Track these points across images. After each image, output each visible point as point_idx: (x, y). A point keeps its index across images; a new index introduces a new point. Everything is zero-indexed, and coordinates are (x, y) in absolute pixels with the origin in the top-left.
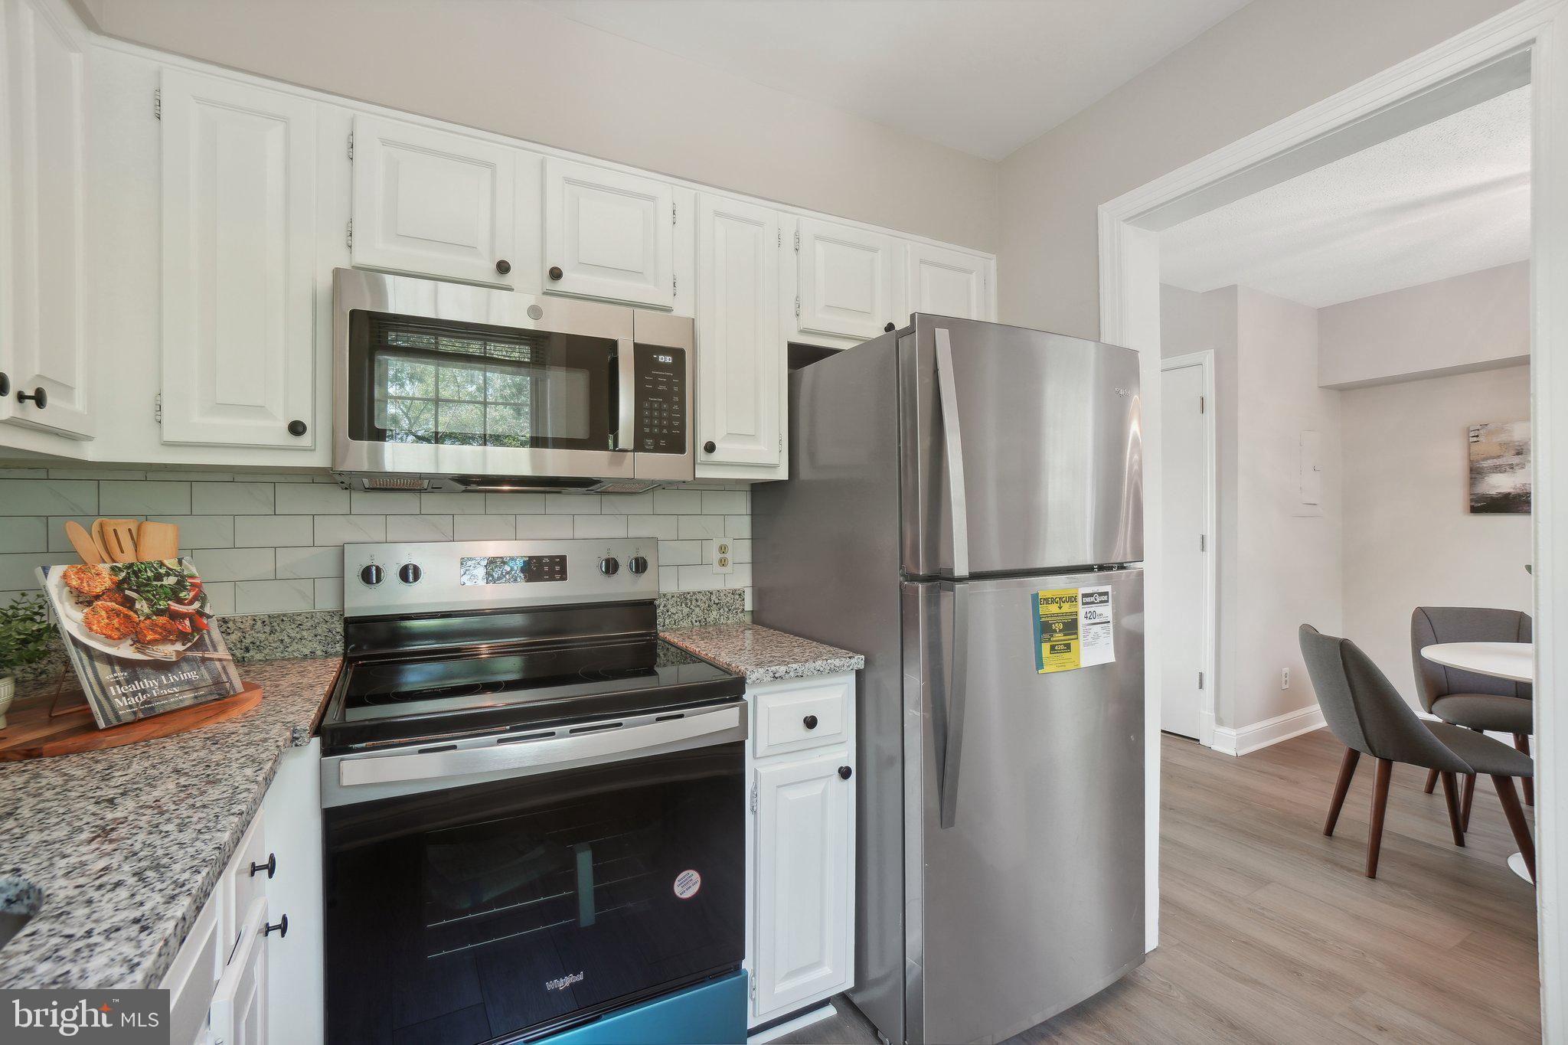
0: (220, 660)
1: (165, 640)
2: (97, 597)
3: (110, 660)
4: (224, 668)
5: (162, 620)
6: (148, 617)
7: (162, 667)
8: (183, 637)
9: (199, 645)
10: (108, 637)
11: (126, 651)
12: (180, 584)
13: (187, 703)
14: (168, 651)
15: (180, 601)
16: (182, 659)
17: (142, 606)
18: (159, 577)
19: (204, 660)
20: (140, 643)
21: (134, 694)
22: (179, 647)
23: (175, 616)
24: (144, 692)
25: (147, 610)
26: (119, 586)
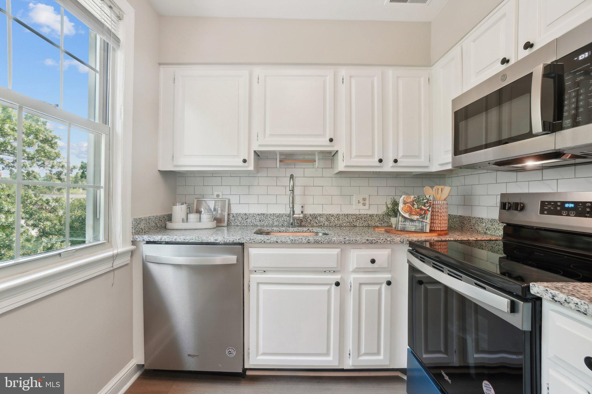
0: (426, 222)
1: (416, 215)
2: (407, 203)
3: (403, 216)
4: (426, 225)
5: (418, 210)
6: (415, 209)
7: (412, 220)
8: (421, 215)
9: (423, 218)
10: (405, 212)
11: (407, 215)
12: (427, 202)
13: (412, 230)
14: (415, 217)
15: (425, 206)
16: (418, 220)
17: (416, 206)
18: (423, 200)
19: (422, 221)
20: (411, 214)
21: (403, 225)
22: (418, 217)
23: (422, 209)
24: (405, 225)
25: (416, 207)
26: (413, 201)
